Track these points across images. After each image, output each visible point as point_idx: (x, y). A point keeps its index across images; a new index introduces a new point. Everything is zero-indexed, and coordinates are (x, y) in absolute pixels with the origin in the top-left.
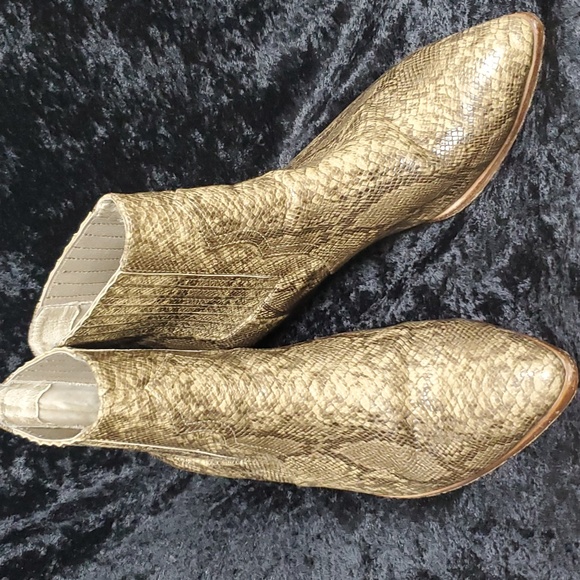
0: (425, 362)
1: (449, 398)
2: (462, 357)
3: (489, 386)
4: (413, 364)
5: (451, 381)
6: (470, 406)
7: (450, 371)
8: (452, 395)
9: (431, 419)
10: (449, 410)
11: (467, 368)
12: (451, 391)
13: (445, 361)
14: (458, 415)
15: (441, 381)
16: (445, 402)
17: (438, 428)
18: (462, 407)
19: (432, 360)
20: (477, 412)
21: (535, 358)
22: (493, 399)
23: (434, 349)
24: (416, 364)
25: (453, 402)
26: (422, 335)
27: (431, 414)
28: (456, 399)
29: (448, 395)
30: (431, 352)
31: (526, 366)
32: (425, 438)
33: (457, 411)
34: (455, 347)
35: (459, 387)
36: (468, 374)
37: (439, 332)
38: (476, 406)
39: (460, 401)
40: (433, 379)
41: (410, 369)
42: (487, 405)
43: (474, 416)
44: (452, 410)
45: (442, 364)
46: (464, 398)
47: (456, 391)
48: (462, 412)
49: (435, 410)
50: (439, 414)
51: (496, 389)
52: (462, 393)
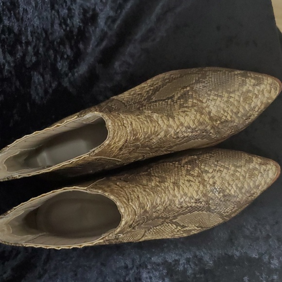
0: (211, 171)
1: (227, 186)
2: (231, 166)
3: (249, 178)
4: (205, 172)
5: (227, 178)
6: (239, 189)
7: (226, 173)
9: (217, 197)
10: (228, 191)
11: (236, 171)
12: (228, 183)
13: (222, 169)
14: (233, 193)
15: (221, 179)
16: (225, 188)
17: (221, 201)
18: (235, 189)
19: (214, 169)
20: (243, 191)
23: (213, 163)
24: (207, 172)
25: (230, 188)
26: (204, 158)
27: (217, 195)
28: (232, 187)
30: (212, 165)
31: (265, 167)
32: (215, 207)
34: (225, 162)
35: (233, 180)
36: (236, 174)
38: (243, 188)
39: (234, 187)
40: (216, 178)
41: (204, 175)
42: (248, 187)
43: (241, 193)
44: (230, 191)
45: (220, 170)
46: (236, 185)
47: (231, 183)
48: (235, 192)
49: (219, 193)
50: (221, 194)
51: (253, 179)
52: (235, 183)
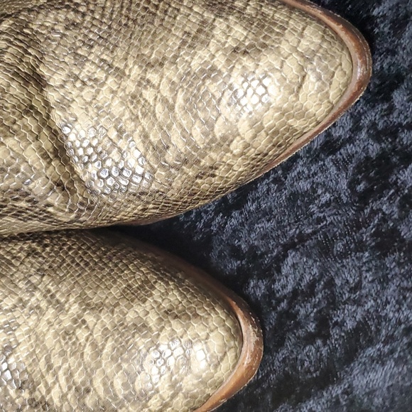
2: (72, 300)
3: (114, 359)
5: (50, 340)
6: (77, 390)
7: (50, 323)
8: (50, 367)
9: (13, 402)
10: (44, 391)
11: (79, 321)
12: (48, 360)
13: (43, 304)
14: (56, 401)
15: (33, 337)
16: (37, 377)
18: (65, 390)
19: (21, 300)
21: (196, 315)
22: (118, 383)
23: (26, 278)
25: (50, 380)
26: (9, 252)
27: (12, 392)
28: (55, 374)
29: (42, 364)
30: (21, 285)
31: (179, 330)
33: (55, 396)
34: (61, 280)
35: (63, 353)
36: (78, 332)
37: (39, 249)
38: (88, 391)
39: (62, 380)
40: (20, 334)
42: (107, 391)
44: (49, 391)
45: (38, 307)
46: (70, 376)
47: (56, 361)
48: (63, 397)
49: (20, 388)
50: (25, 395)
51: (125, 366)
52: (66, 366)
